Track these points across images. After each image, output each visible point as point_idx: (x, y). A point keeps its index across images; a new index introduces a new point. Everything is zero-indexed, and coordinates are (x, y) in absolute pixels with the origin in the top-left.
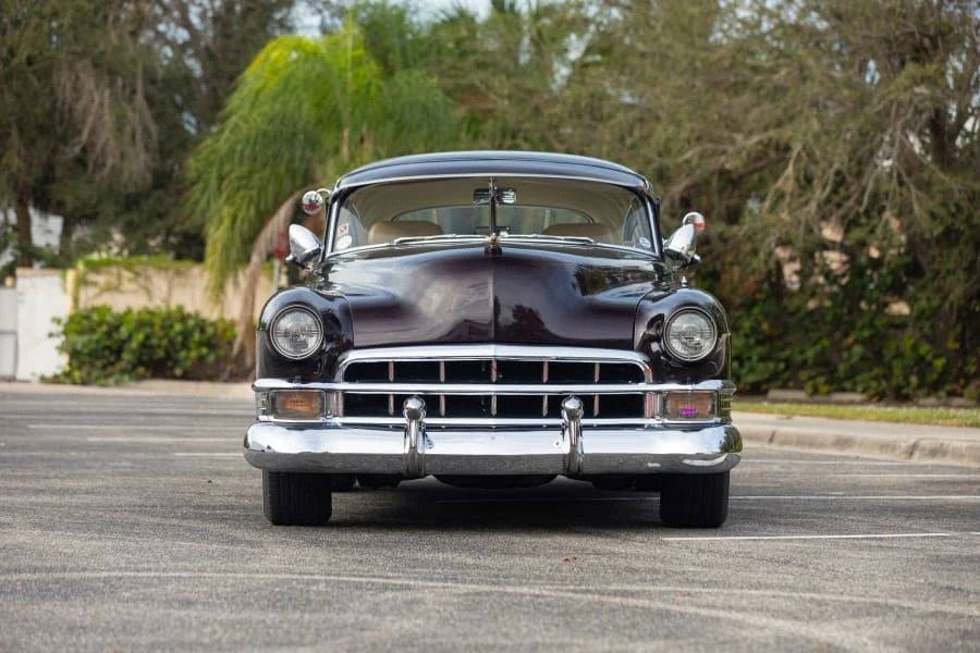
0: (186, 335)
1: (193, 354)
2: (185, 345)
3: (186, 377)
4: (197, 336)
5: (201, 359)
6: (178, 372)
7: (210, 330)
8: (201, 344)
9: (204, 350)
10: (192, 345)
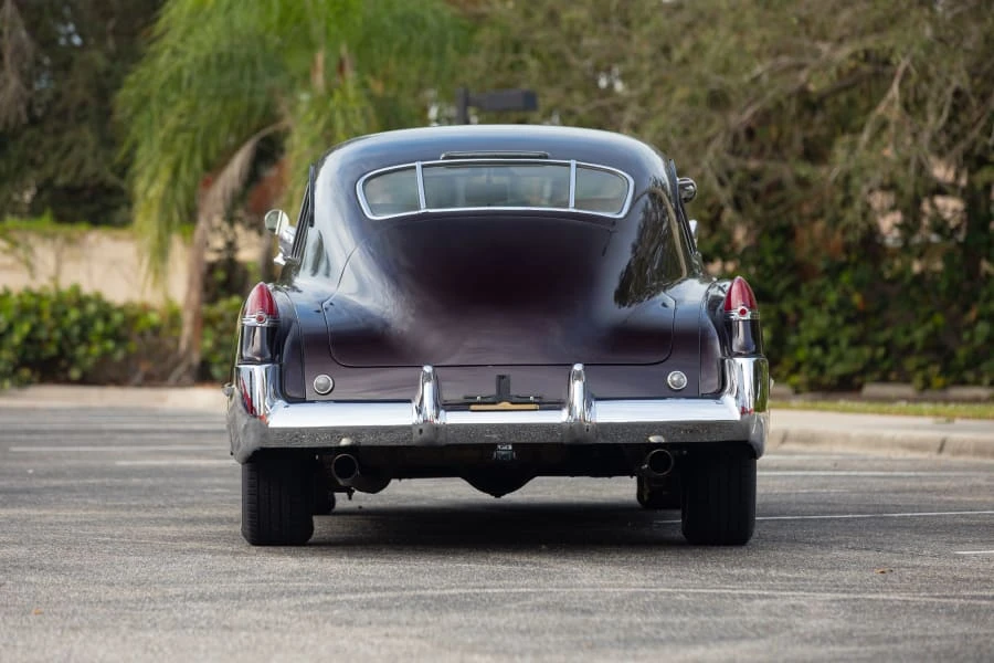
0: (85, 324)
1: (96, 350)
2: (84, 338)
3: (86, 380)
4: (99, 326)
5: (106, 355)
6: (75, 374)
7: (117, 318)
8: (105, 336)
9: (110, 345)
10: (93, 338)
